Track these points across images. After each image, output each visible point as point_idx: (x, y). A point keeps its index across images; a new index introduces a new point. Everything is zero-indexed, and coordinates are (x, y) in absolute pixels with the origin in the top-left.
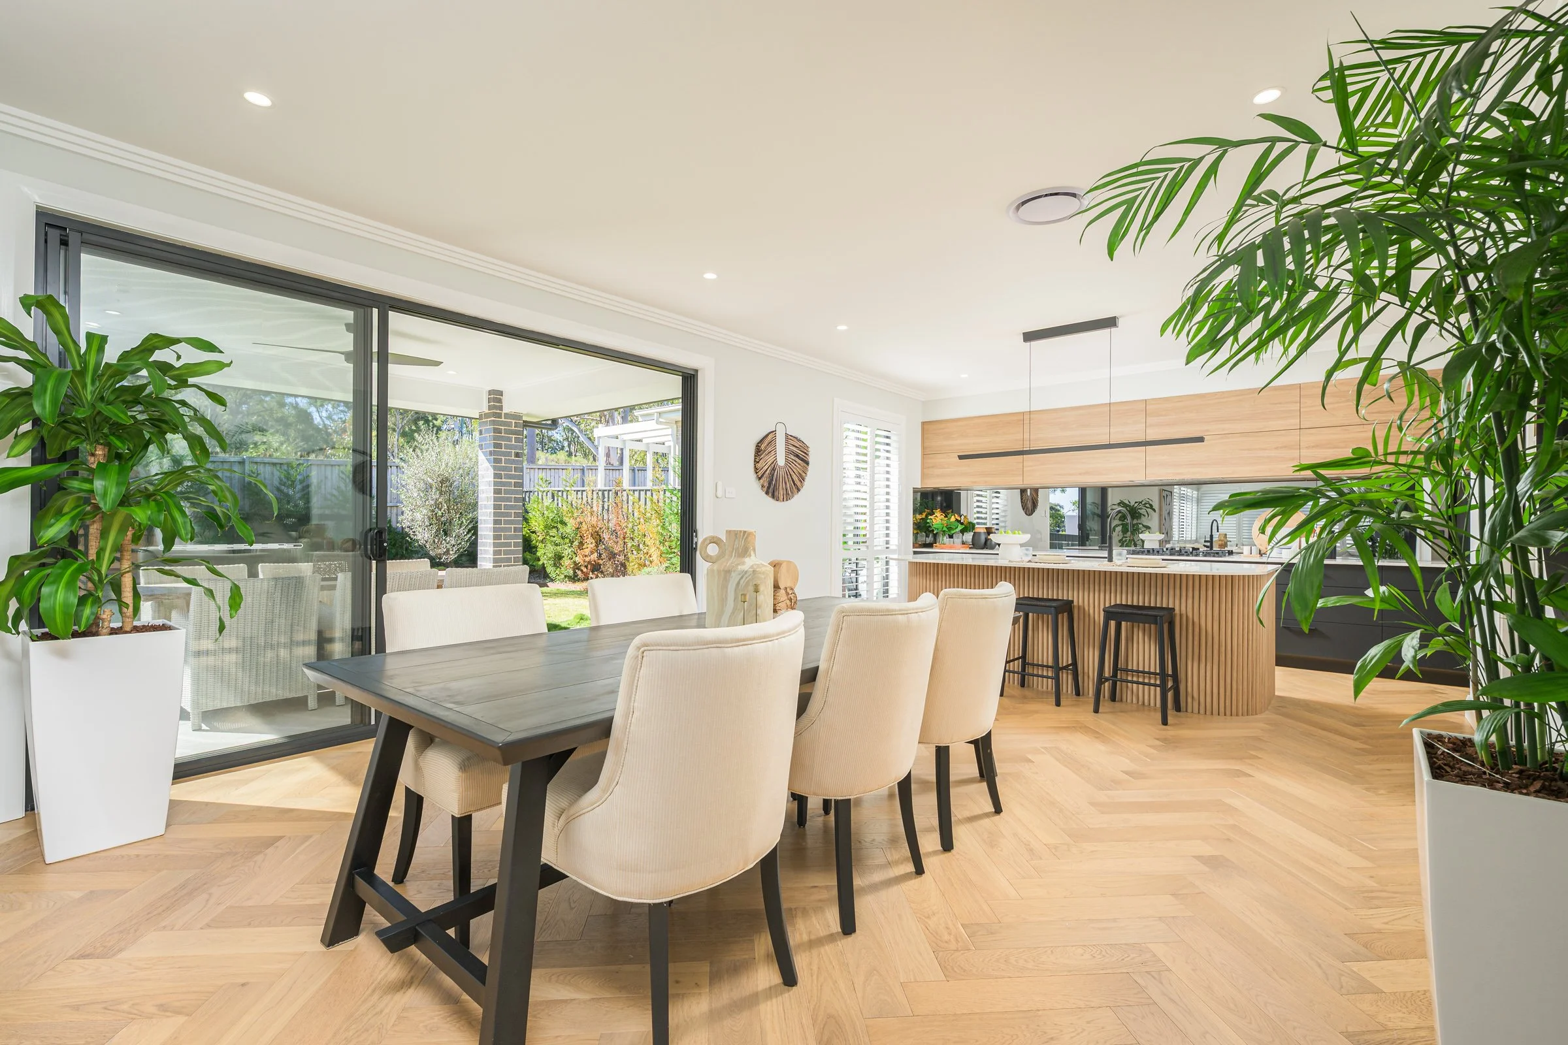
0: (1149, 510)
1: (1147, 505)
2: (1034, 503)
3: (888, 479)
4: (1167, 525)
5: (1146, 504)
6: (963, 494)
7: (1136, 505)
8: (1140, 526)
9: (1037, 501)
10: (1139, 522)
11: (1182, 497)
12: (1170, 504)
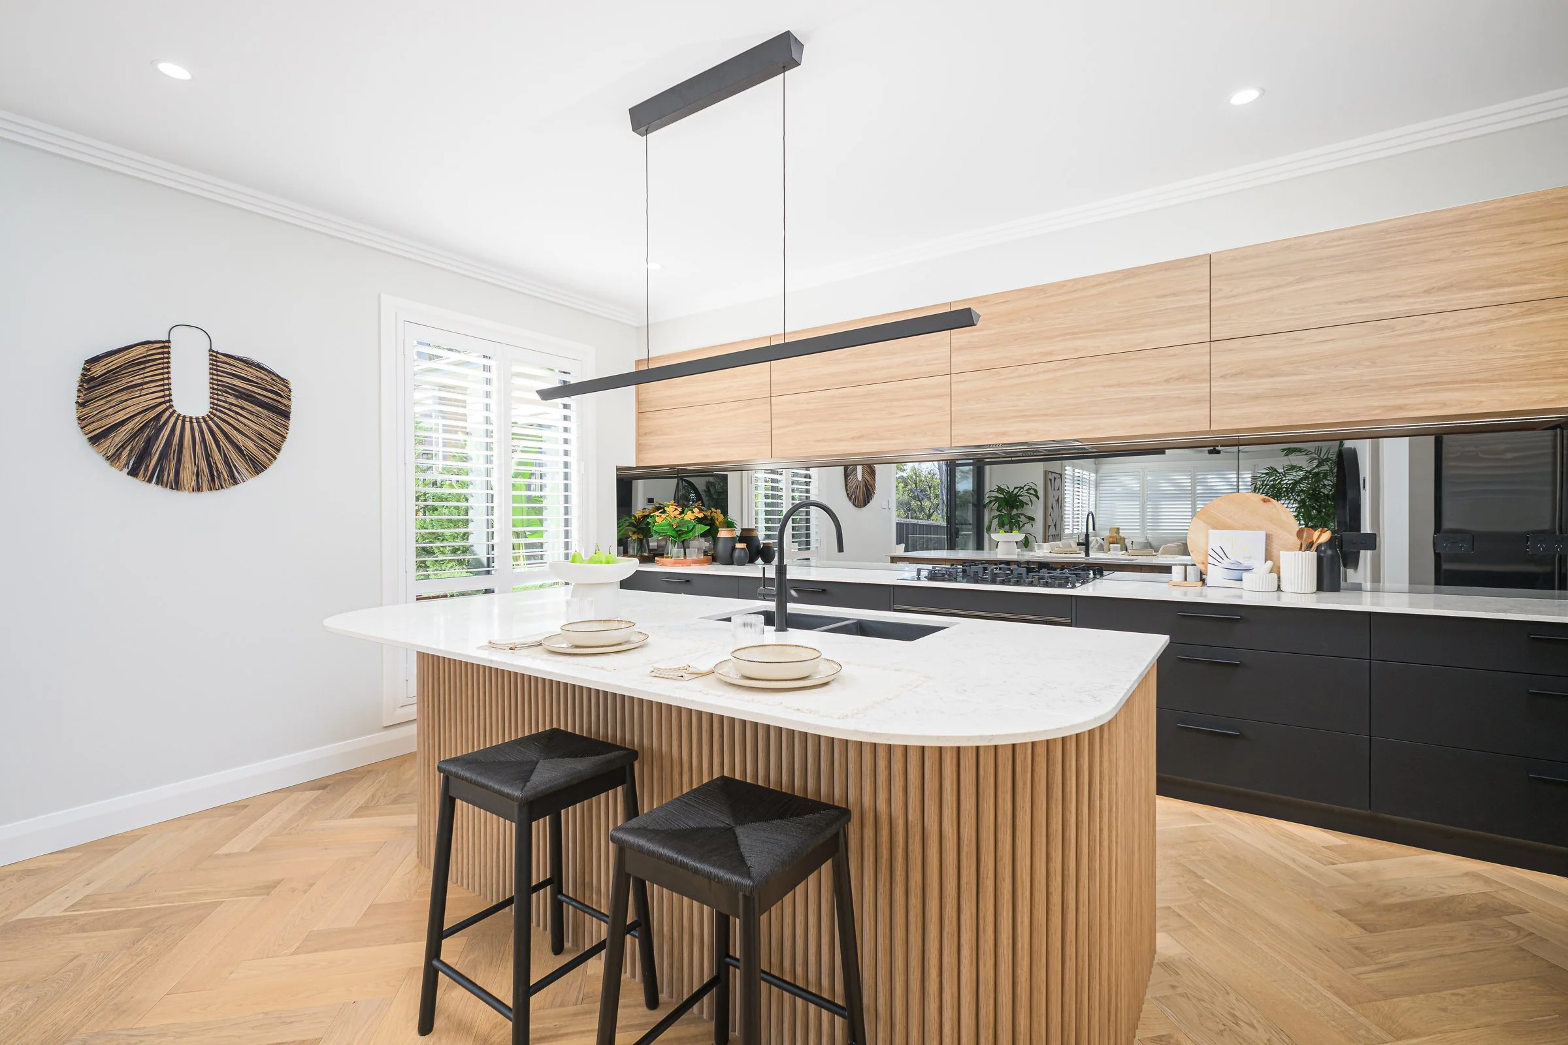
0: (1034, 498)
1: (1032, 491)
2: (868, 489)
3: (566, 453)
4: (1055, 514)
5: (1029, 489)
6: (732, 478)
7: (1017, 490)
8: (1022, 518)
9: (873, 487)
10: (1019, 512)
11: (1078, 481)
12: (1060, 489)
